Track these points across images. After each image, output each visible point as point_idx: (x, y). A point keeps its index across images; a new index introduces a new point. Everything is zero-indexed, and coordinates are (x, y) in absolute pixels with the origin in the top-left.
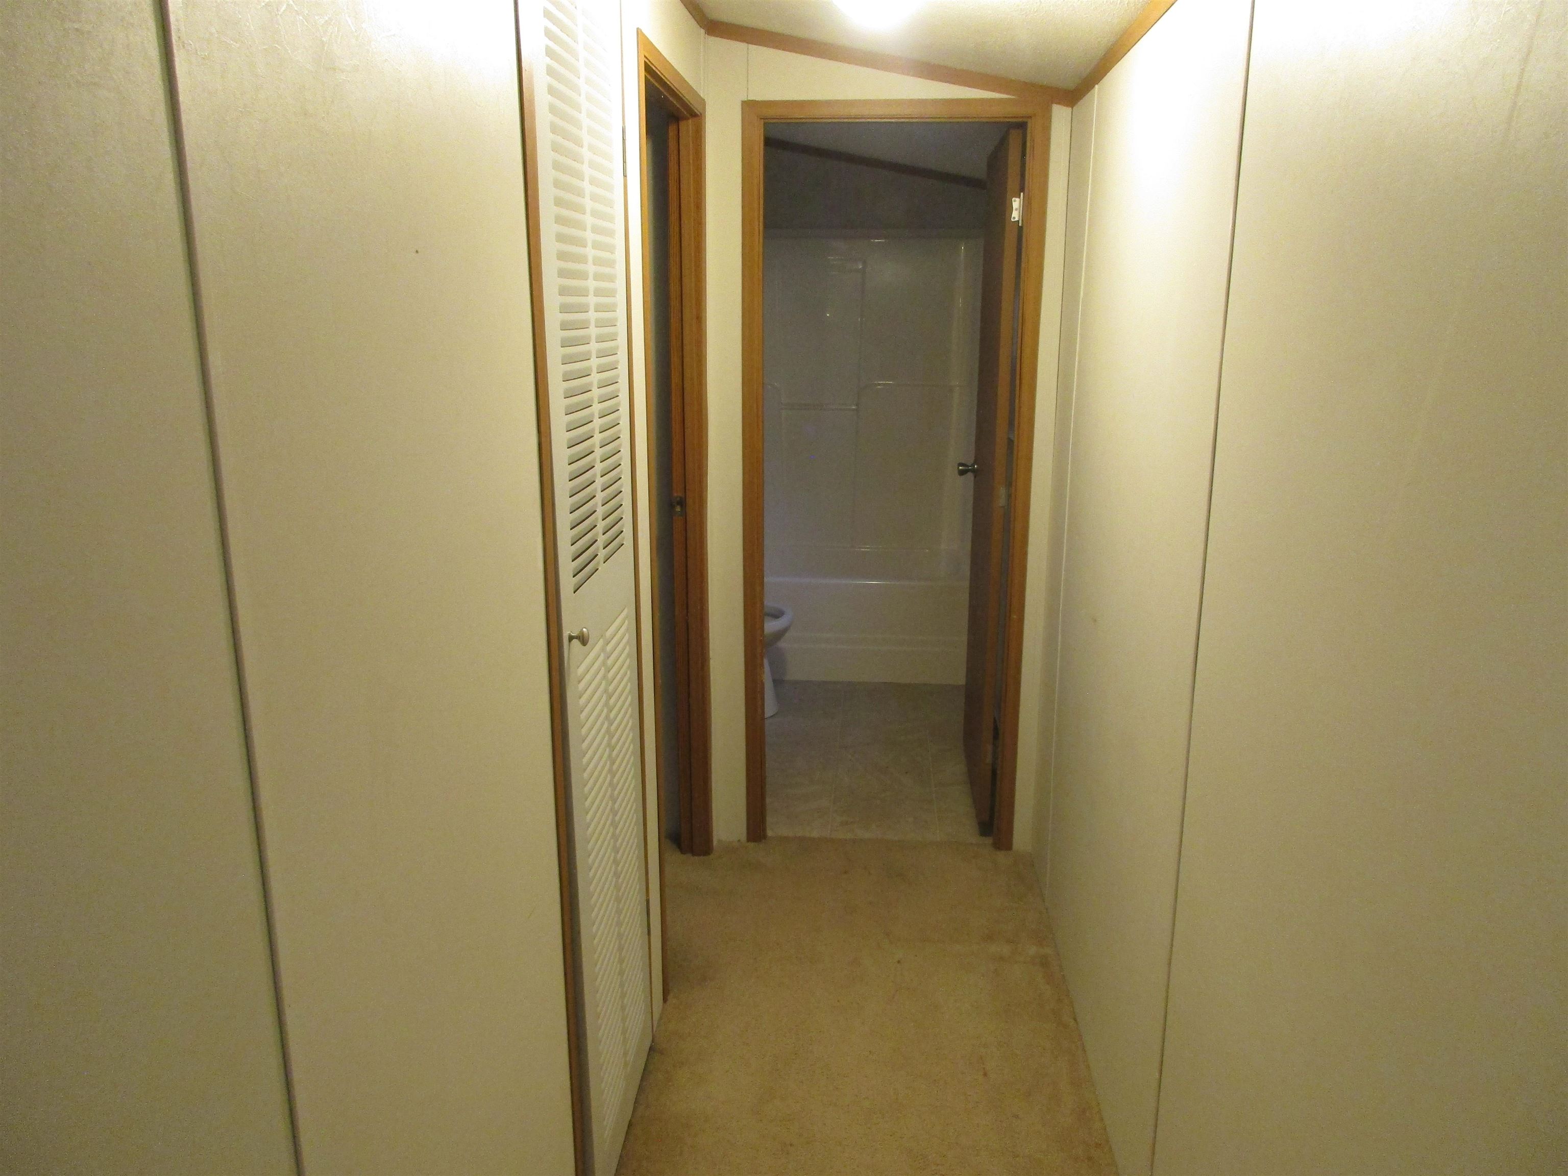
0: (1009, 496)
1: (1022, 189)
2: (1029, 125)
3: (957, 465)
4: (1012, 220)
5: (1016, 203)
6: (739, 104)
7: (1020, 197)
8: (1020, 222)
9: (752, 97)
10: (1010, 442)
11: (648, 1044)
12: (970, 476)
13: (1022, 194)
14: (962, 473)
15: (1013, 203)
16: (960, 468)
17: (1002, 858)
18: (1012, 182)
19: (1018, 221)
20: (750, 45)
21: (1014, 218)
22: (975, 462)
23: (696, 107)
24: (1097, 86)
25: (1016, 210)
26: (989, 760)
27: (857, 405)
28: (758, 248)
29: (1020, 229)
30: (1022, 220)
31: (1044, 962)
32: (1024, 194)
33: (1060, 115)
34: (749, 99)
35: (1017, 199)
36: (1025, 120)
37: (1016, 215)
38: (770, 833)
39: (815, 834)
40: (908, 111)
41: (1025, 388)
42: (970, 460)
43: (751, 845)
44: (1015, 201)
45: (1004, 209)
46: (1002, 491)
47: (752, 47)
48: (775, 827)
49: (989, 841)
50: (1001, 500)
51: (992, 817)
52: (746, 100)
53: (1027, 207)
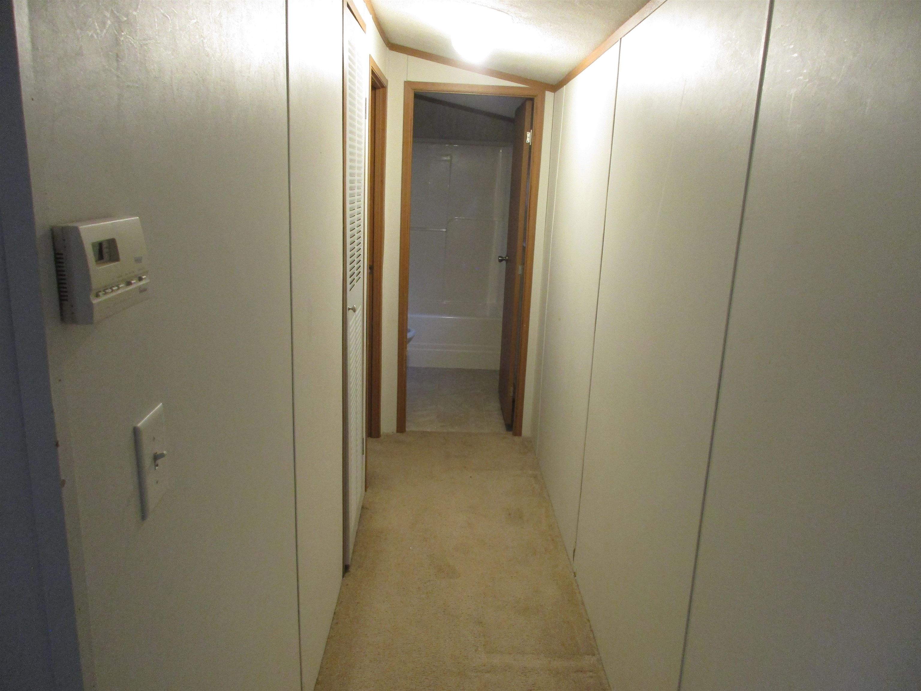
0: (523, 269)
1: (531, 128)
2: (535, 99)
3: (498, 257)
4: (527, 142)
5: (529, 135)
6: (403, 83)
7: (530, 132)
8: (530, 143)
9: (409, 79)
10: (524, 248)
11: (361, 504)
12: (504, 263)
13: (531, 130)
14: (500, 261)
15: (527, 135)
16: (500, 258)
17: (517, 439)
18: (527, 124)
19: (529, 143)
20: (409, 56)
21: (528, 141)
22: (507, 256)
23: (384, 83)
24: (565, 86)
25: (529, 137)
26: (511, 394)
27: (446, 229)
28: (410, 149)
29: (530, 146)
30: (531, 143)
31: (535, 477)
32: (532, 130)
33: (549, 96)
34: (408, 80)
35: (529, 133)
36: (533, 97)
37: (528, 140)
38: (407, 429)
39: (429, 430)
40: (481, 90)
41: (531, 218)
42: (504, 255)
43: (398, 434)
44: (528, 133)
45: (524, 137)
46: (520, 267)
47: (410, 57)
48: (410, 427)
49: (511, 433)
50: (519, 271)
51: (512, 421)
52: (406, 81)
53: (534, 136)
